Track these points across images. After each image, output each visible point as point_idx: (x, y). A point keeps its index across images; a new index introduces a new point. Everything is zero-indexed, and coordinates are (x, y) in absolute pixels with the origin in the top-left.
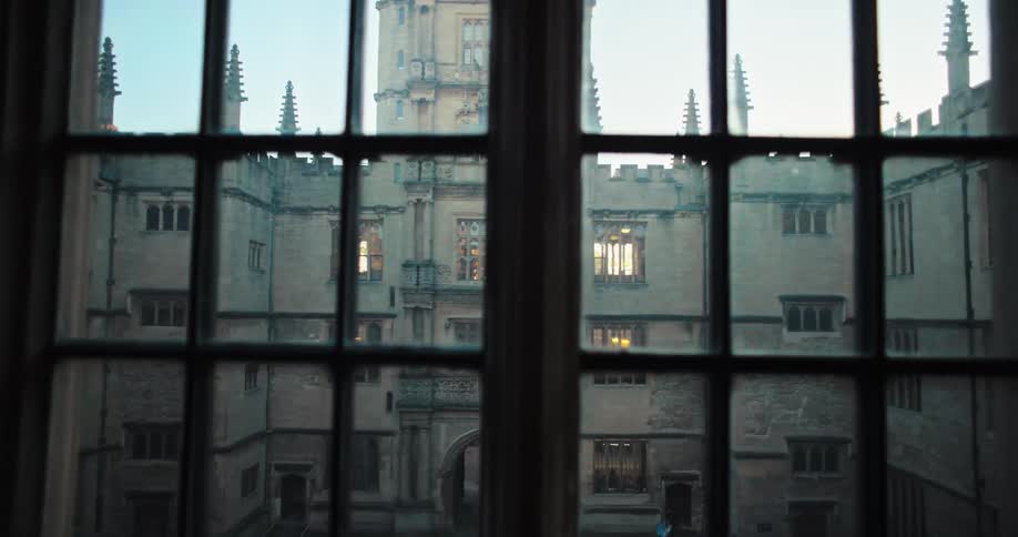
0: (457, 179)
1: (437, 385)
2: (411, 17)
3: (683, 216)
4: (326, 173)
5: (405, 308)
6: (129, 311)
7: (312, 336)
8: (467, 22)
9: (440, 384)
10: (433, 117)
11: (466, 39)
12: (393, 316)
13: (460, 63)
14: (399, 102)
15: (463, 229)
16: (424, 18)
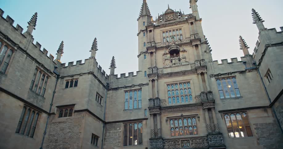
0: (165, 73)
1: (164, 143)
2: (147, 34)
3: (249, 71)
4: (123, 77)
5: (150, 114)
6: (55, 113)
7: (118, 129)
8: (164, 32)
9: (166, 143)
10: (155, 56)
11: (164, 36)
12: (146, 119)
13: (162, 42)
14: (145, 55)
15: (169, 88)
16: (151, 33)
